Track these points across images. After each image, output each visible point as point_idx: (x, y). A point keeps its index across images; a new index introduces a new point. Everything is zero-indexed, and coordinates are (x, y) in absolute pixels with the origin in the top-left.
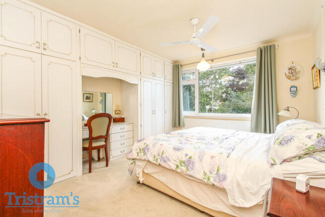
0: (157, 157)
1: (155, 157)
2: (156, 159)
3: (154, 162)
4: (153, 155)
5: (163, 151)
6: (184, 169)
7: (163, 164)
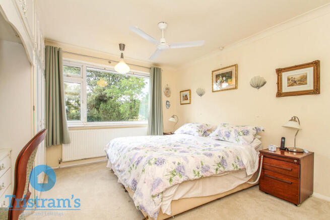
0: (197, 171)
1: (194, 172)
2: (197, 173)
3: (197, 177)
4: (192, 171)
5: (201, 162)
6: (222, 169)
7: (205, 174)
